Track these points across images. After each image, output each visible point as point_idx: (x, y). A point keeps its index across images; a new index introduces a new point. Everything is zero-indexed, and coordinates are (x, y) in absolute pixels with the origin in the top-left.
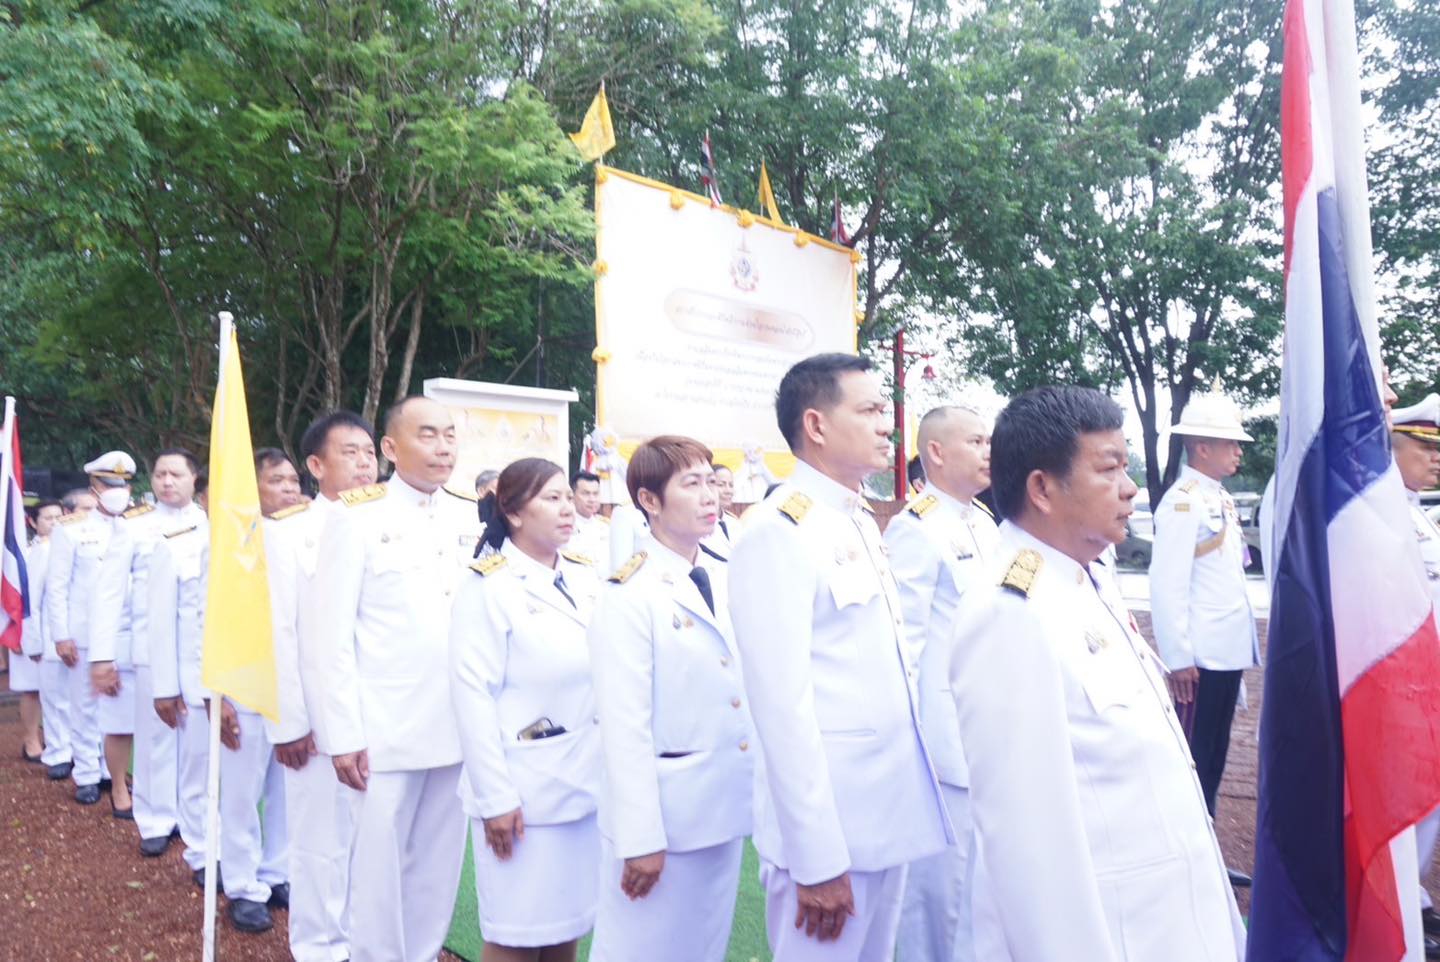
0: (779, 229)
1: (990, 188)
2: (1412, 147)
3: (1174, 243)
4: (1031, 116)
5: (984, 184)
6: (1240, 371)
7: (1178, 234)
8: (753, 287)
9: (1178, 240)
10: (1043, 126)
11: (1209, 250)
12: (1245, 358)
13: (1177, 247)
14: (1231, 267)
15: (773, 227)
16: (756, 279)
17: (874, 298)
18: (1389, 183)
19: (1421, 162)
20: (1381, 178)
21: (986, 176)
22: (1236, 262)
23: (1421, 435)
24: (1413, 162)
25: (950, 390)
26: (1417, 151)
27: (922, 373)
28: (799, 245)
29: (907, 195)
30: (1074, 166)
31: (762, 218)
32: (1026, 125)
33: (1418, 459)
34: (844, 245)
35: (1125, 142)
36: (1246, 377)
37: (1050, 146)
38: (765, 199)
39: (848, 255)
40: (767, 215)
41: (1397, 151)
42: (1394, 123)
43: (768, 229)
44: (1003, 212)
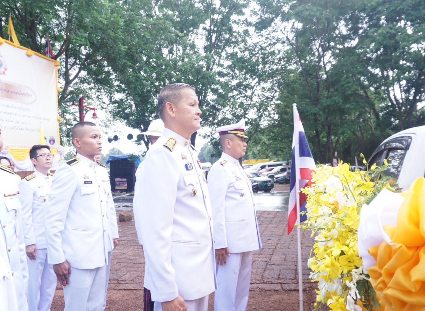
0: (18, 47)
1: (115, 40)
2: (265, 43)
3: (187, 68)
4: (132, 13)
5: (112, 38)
6: (214, 119)
7: (189, 65)
8: (4, 73)
9: (189, 68)
10: (137, 17)
11: (200, 72)
12: (215, 114)
13: (188, 70)
14: (208, 79)
15: (15, 46)
16: (6, 69)
17: (68, 82)
18: (258, 55)
19: (268, 48)
20: (256, 52)
21: (112, 34)
22: (209, 78)
23: (240, 135)
24: (265, 49)
25: (110, 125)
26: (266, 45)
27: (92, 116)
28: (28, 56)
29: (78, 38)
30: (148, 34)
31: (9, 42)
32: (130, 16)
33: (239, 145)
34: (52, 58)
35: (167, 27)
36: (216, 121)
37: (139, 25)
38: (11, 32)
39: (54, 62)
40: (11, 40)
41: (260, 44)
42: (259, 34)
43: (13, 47)
44: (120, 50)
